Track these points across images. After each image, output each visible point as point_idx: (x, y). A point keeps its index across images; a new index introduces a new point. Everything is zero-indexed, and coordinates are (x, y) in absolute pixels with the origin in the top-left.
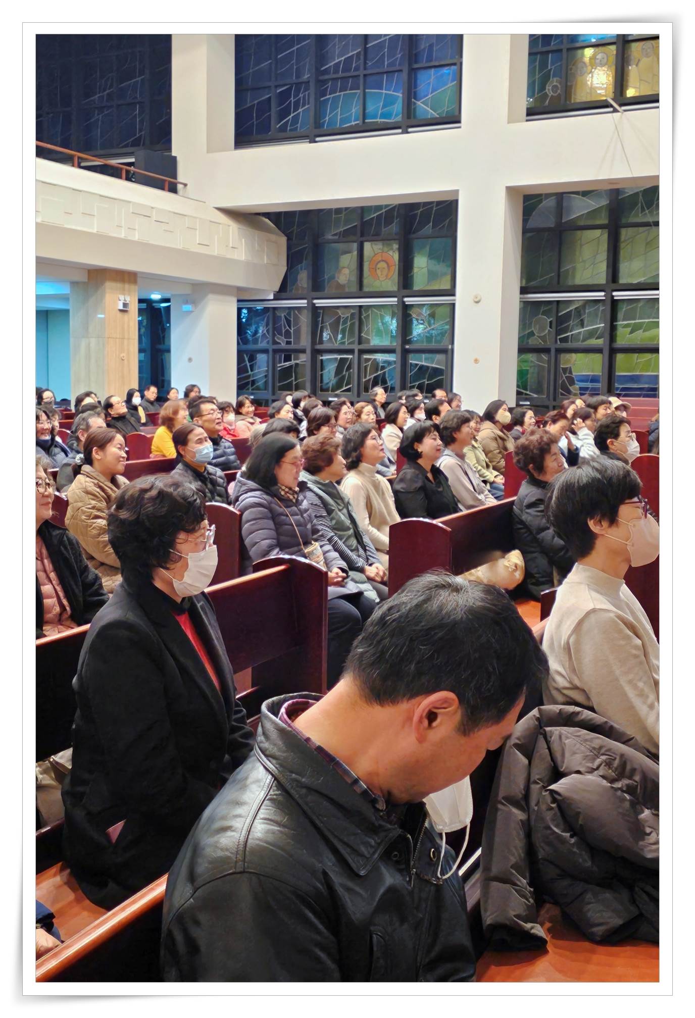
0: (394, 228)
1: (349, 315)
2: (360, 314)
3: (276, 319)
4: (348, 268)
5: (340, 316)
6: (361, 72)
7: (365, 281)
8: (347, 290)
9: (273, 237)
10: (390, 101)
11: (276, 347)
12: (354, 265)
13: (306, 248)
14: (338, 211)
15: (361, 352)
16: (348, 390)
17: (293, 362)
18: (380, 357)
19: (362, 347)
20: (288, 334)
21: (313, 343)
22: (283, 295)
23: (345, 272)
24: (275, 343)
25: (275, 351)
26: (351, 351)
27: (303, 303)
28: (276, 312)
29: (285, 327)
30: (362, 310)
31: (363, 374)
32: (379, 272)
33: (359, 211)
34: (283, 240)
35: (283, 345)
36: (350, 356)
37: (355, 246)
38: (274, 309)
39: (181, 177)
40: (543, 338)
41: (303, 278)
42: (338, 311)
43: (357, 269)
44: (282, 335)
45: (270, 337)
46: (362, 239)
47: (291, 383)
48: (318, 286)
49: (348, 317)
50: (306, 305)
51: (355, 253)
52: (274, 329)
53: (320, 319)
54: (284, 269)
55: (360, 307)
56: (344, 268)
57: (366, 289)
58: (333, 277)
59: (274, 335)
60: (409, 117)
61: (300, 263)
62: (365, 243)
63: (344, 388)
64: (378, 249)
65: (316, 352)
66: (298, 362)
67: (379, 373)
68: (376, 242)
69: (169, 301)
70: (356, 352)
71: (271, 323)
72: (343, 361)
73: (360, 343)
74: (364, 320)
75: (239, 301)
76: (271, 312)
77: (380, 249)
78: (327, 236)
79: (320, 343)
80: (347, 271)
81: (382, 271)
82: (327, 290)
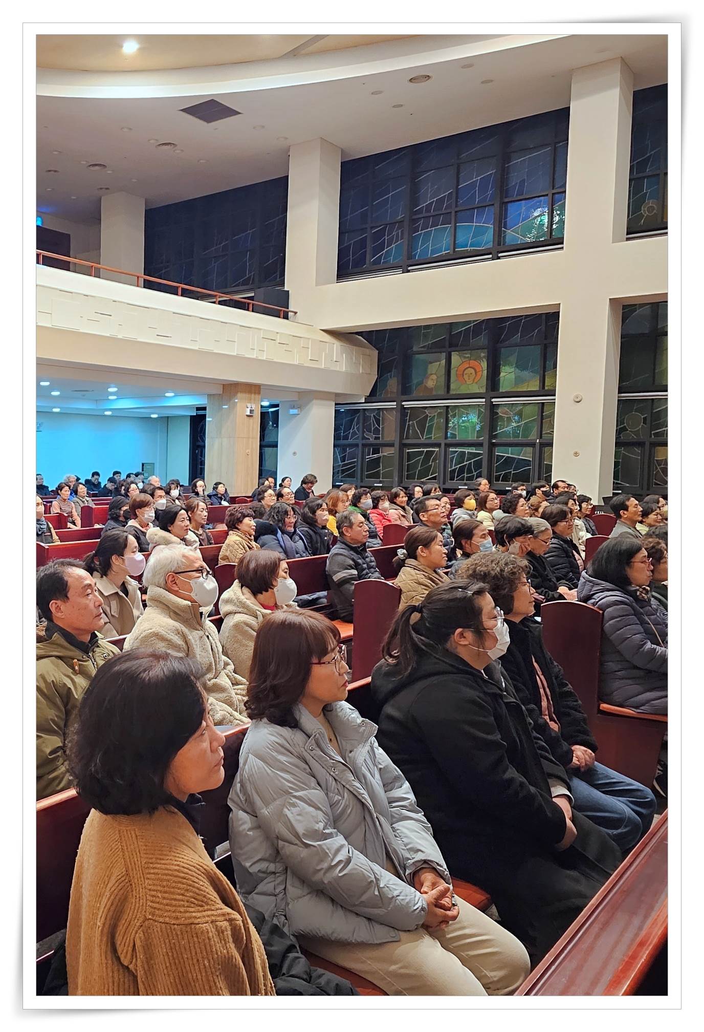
0: (482, 340)
1: (436, 414)
2: (447, 413)
3: (366, 419)
4: (435, 374)
5: (428, 415)
6: (453, 209)
7: (452, 386)
8: (434, 393)
9: (367, 351)
10: (480, 232)
11: (364, 442)
12: (443, 371)
13: (395, 359)
14: (427, 327)
15: (448, 445)
16: (434, 478)
17: (381, 454)
18: (466, 450)
19: (449, 440)
20: (377, 431)
21: (401, 438)
22: (373, 399)
23: (433, 378)
24: (364, 438)
25: (364, 445)
26: (438, 445)
27: (393, 405)
28: (366, 412)
29: (374, 425)
30: (449, 410)
31: (449, 465)
32: (466, 377)
33: (448, 327)
34: (375, 353)
35: (372, 440)
36: (437, 449)
37: (444, 355)
38: (365, 410)
39: (292, 306)
41: (393, 384)
42: (426, 411)
43: (445, 374)
44: (371, 432)
45: (359, 434)
46: (449, 350)
47: (378, 472)
48: (406, 390)
49: (435, 416)
50: (395, 407)
51: (444, 361)
52: (364, 427)
53: (408, 418)
54: (375, 377)
55: (448, 407)
56: (432, 374)
57: (452, 392)
58: (421, 383)
59: (364, 432)
60: (499, 244)
61: (390, 371)
62: (453, 353)
63: (430, 477)
64: (465, 357)
65: (403, 446)
66: (385, 454)
67: (465, 463)
68: (464, 352)
69: (277, 406)
70: (443, 446)
71: (361, 421)
72: (429, 454)
73: (446, 437)
74: (450, 418)
75: (336, 404)
76: (361, 413)
77: (468, 357)
78: (415, 349)
79: (407, 438)
80: (434, 377)
81: (469, 377)
82: (415, 394)
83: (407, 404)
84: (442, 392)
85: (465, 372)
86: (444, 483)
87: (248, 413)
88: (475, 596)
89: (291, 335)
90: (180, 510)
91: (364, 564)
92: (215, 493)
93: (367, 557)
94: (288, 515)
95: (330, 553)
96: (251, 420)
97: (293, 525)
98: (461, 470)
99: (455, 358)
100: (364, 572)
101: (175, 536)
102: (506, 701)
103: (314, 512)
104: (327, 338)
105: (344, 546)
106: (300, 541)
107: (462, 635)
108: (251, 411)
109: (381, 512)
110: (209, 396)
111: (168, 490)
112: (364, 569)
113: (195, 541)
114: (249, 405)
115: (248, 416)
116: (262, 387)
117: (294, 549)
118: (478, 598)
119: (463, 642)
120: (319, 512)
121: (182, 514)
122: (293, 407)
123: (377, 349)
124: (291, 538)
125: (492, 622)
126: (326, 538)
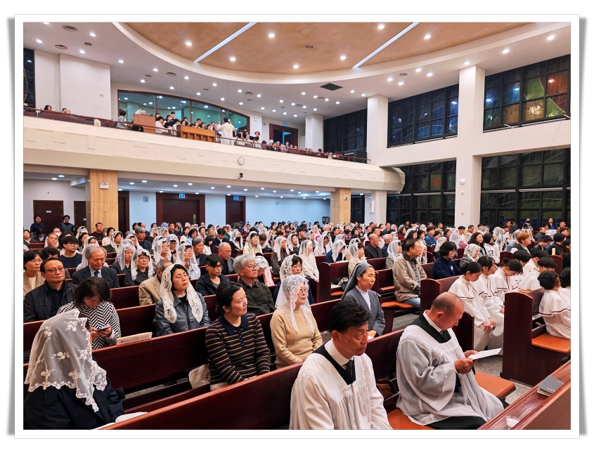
0: (441, 170)
4: (425, 183)
5: (423, 199)
6: (430, 120)
7: (431, 188)
8: (425, 190)
10: (439, 128)
12: (427, 182)
13: (411, 177)
14: (422, 165)
15: (429, 210)
18: (436, 212)
21: (413, 207)
22: (404, 192)
25: (401, 210)
26: (425, 210)
29: (404, 202)
30: (430, 196)
32: (435, 184)
33: (429, 165)
37: (428, 176)
39: (368, 158)
40: (493, 206)
41: (411, 188)
42: (422, 197)
46: (430, 174)
48: (415, 189)
49: (425, 199)
50: (411, 195)
51: (428, 178)
53: (416, 200)
54: (404, 184)
56: (423, 183)
58: (420, 186)
60: (445, 133)
61: (410, 181)
65: (414, 210)
68: (435, 174)
73: (429, 207)
74: (430, 200)
75: (387, 195)
79: (416, 207)
82: (418, 191)
83: (415, 194)
84: (427, 190)
85: (435, 182)
99: (432, 176)
104: (381, 170)
122: (370, 196)
123: (405, 173)
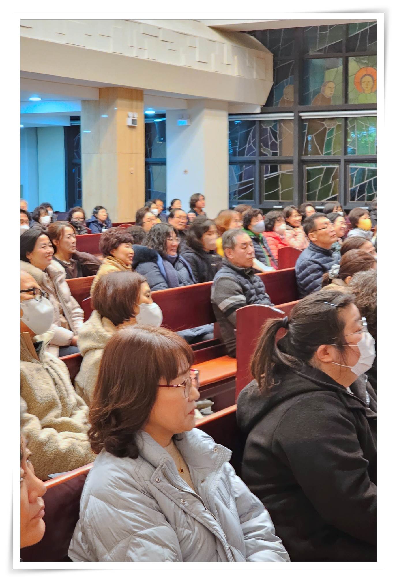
1: (335, 127)
2: (346, 126)
3: (262, 132)
4: (333, 82)
5: (326, 128)
7: (351, 96)
8: (332, 103)
9: (262, 54)
11: (262, 158)
12: (340, 78)
13: (291, 63)
14: (323, 28)
15: (348, 162)
16: (335, 199)
17: (279, 173)
18: (366, 167)
19: (350, 156)
20: (274, 146)
21: (300, 154)
22: (270, 109)
23: (330, 85)
24: (261, 154)
25: (262, 162)
26: (338, 162)
27: (290, 116)
28: (262, 125)
29: (271, 139)
30: (348, 122)
31: (349, 184)
32: (364, 85)
33: (345, 29)
34: (270, 56)
35: (270, 157)
36: (336, 166)
37: (341, 61)
38: (260, 121)
41: (290, 92)
42: (324, 123)
43: (343, 82)
44: (268, 148)
45: (256, 150)
46: (346, 55)
47: (277, 193)
48: (303, 100)
49: (333, 128)
50: (293, 118)
51: (341, 67)
52: (261, 141)
53: (306, 131)
54: (270, 84)
55: (346, 119)
56: (329, 82)
57: (350, 102)
58: (318, 91)
59: (260, 147)
61: (286, 77)
62: (350, 58)
63: (330, 197)
64: (363, 63)
65: (302, 163)
66: (284, 172)
67: (365, 182)
68: (361, 57)
69: (163, 116)
70: (343, 162)
71: (257, 136)
72: (329, 171)
73: (346, 153)
74: (349, 131)
75: (230, 115)
76: (257, 124)
77: (365, 63)
78: (311, 53)
79: (306, 154)
80: (332, 85)
81: (367, 85)
82: (312, 104)
83: (305, 115)
84: (340, 102)
85: (363, 80)
86: (345, 204)
87: (130, 123)
88: (340, 309)
89: (175, 32)
90: (40, 234)
91: (252, 289)
92: (95, 219)
93: (255, 282)
94: (170, 237)
95: (215, 279)
96: (134, 132)
97: (176, 248)
98: (361, 190)
99: (353, 64)
100: (253, 298)
101: (36, 267)
102: (368, 416)
103: (200, 236)
104: (216, 36)
105: (229, 270)
106: (185, 269)
107: (325, 352)
108: (134, 121)
109: (277, 235)
110: (85, 102)
111: (37, 216)
112: (252, 295)
113: (60, 272)
114: (131, 114)
115: (130, 127)
116: (144, 93)
117: (177, 278)
118: (341, 311)
119: (327, 359)
120: (206, 237)
121: (43, 240)
122: (182, 117)
123: (272, 51)
124: (174, 265)
125: (356, 335)
126: (213, 264)
